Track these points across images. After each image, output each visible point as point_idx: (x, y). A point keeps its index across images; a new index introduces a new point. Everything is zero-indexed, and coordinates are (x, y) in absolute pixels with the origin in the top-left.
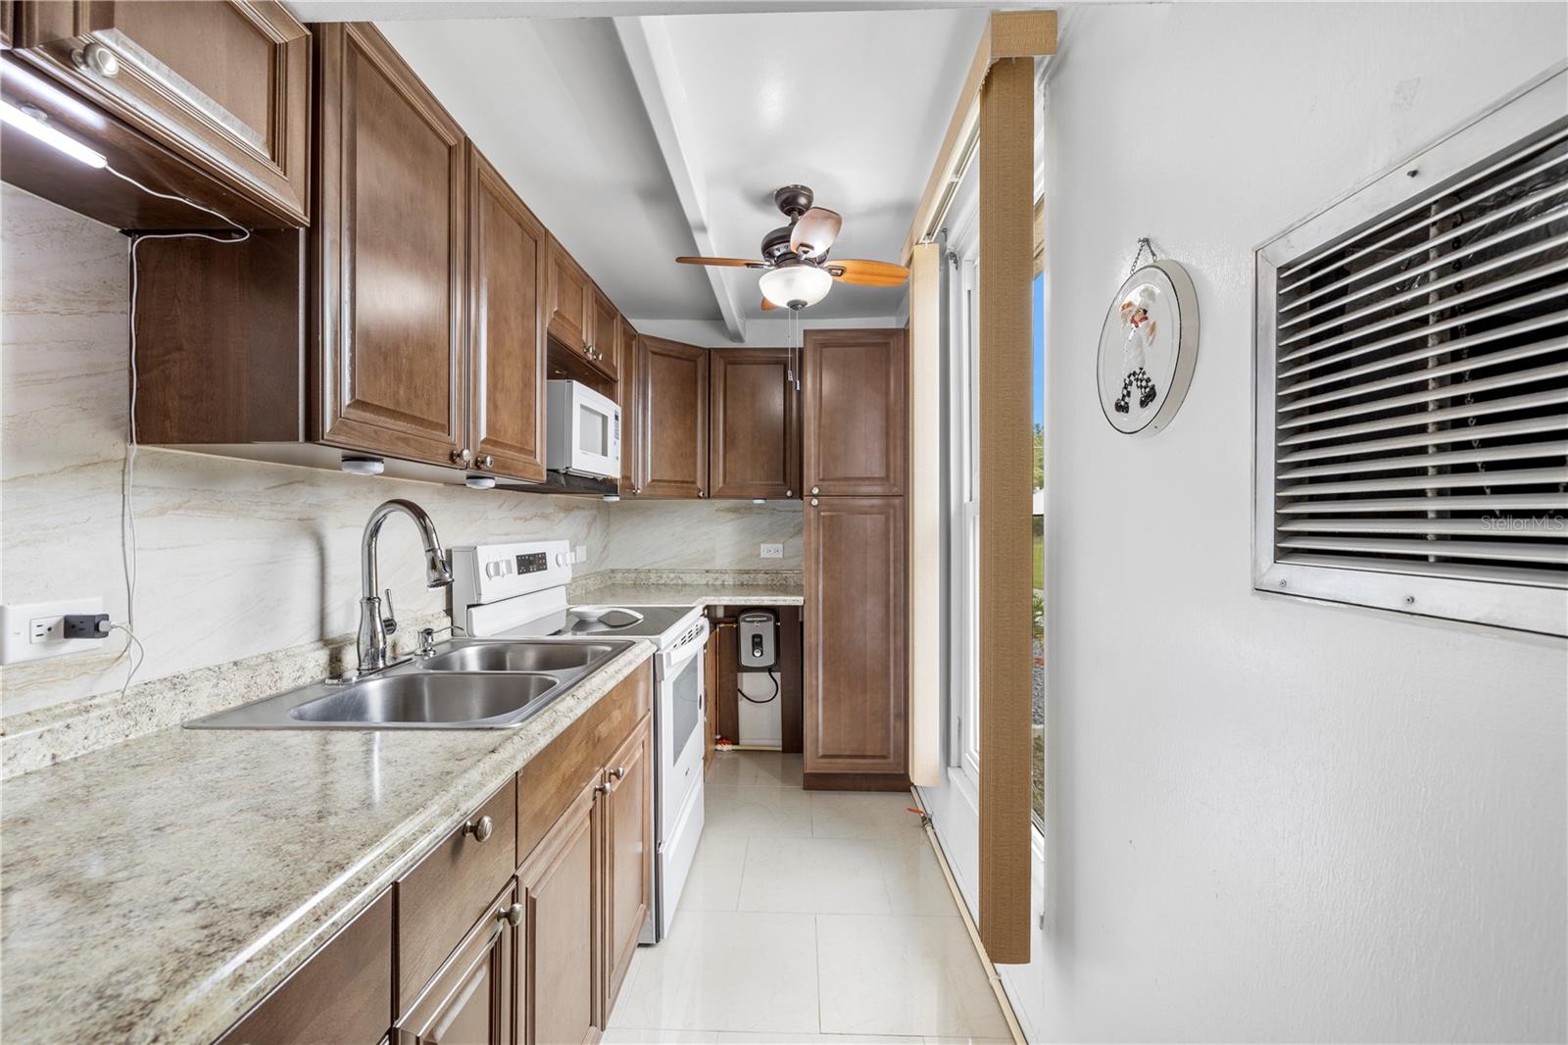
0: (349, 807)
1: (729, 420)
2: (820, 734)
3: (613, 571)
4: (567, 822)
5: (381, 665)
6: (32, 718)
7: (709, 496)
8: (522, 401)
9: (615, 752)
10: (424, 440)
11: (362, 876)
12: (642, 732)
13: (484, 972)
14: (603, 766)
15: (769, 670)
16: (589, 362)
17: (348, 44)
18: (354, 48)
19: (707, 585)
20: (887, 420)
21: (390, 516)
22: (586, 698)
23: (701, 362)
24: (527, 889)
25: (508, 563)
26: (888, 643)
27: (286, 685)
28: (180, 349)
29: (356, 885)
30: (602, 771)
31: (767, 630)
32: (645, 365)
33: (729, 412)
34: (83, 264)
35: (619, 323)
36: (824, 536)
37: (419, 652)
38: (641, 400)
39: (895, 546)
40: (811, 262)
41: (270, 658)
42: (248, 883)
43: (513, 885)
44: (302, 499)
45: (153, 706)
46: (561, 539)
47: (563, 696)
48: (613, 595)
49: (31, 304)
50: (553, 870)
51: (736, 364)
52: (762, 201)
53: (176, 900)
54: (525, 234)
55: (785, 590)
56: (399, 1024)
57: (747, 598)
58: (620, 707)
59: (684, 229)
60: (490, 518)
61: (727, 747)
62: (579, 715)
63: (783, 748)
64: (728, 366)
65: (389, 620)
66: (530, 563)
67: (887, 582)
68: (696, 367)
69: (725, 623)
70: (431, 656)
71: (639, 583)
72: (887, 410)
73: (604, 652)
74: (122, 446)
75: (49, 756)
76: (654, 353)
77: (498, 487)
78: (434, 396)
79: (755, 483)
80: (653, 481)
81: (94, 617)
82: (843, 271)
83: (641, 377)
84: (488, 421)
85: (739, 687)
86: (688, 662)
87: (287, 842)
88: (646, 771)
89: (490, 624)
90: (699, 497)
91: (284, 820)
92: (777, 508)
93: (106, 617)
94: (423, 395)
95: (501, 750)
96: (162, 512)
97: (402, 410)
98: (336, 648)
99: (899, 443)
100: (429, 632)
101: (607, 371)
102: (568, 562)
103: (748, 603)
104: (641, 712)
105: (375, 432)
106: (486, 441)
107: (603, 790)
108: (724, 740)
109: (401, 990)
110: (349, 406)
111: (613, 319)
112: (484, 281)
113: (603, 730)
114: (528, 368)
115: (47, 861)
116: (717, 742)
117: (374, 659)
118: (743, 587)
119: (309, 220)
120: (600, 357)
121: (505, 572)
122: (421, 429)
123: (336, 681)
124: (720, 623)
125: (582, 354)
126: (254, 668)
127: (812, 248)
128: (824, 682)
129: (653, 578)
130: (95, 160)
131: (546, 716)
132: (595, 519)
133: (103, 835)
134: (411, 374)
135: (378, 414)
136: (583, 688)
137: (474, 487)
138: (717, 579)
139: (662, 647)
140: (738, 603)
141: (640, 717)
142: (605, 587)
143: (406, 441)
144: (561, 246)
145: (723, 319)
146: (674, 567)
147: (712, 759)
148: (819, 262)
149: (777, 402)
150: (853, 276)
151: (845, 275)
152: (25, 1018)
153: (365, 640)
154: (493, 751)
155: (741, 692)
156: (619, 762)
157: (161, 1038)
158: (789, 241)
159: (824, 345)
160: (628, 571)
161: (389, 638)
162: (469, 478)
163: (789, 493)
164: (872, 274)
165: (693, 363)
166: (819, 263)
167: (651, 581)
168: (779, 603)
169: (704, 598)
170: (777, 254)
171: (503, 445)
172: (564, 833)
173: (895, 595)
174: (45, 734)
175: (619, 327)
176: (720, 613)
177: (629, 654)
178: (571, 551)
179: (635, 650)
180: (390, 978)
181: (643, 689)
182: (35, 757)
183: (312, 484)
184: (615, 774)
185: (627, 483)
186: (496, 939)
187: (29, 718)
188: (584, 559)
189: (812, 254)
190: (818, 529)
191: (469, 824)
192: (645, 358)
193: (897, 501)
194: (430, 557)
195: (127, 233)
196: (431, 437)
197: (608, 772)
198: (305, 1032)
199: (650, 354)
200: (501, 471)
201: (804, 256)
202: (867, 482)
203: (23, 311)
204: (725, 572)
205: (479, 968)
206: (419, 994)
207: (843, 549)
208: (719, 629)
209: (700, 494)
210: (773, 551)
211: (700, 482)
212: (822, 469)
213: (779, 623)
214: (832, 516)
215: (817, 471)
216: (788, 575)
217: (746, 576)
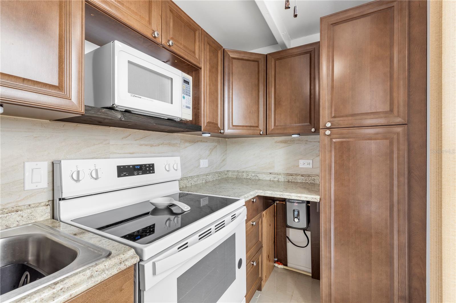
1: (277, 91)
3: (228, 171)
7: (266, 135)
15: (304, 230)
19: (270, 180)
31: (302, 208)
32: (229, 66)
33: (277, 87)
36: (335, 156)
51: (281, 59)
61: (281, 266)
63: (312, 275)
64: (277, 62)
66: (134, 170)
69: (279, 201)
71: (239, 177)
76: (233, 58)
79: (293, 125)
80: (233, 126)
85: (287, 235)
92: (308, 140)
108: (278, 262)
116: (274, 262)
124: (276, 201)
138: (275, 178)
139: (145, 258)
146: (254, 170)
147: (271, 271)
155: (288, 239)
160: (234, 171)
163: (313, 130)
165: (257, 63)
173: (398, 203)
188: (207, 166)
190: (331, 151)
192: (229, 61)
199: (231, 59)
204: (280, 174)
207: (351, 165)
208: (275, 204)
209: (261, 133)
210: (306, 164)
211: (262, 127)
212: (333, 110)
213: (310, 205)
214: (342, 142)
215: (330, 111)
216: (315, 178)
217: (291, 177)
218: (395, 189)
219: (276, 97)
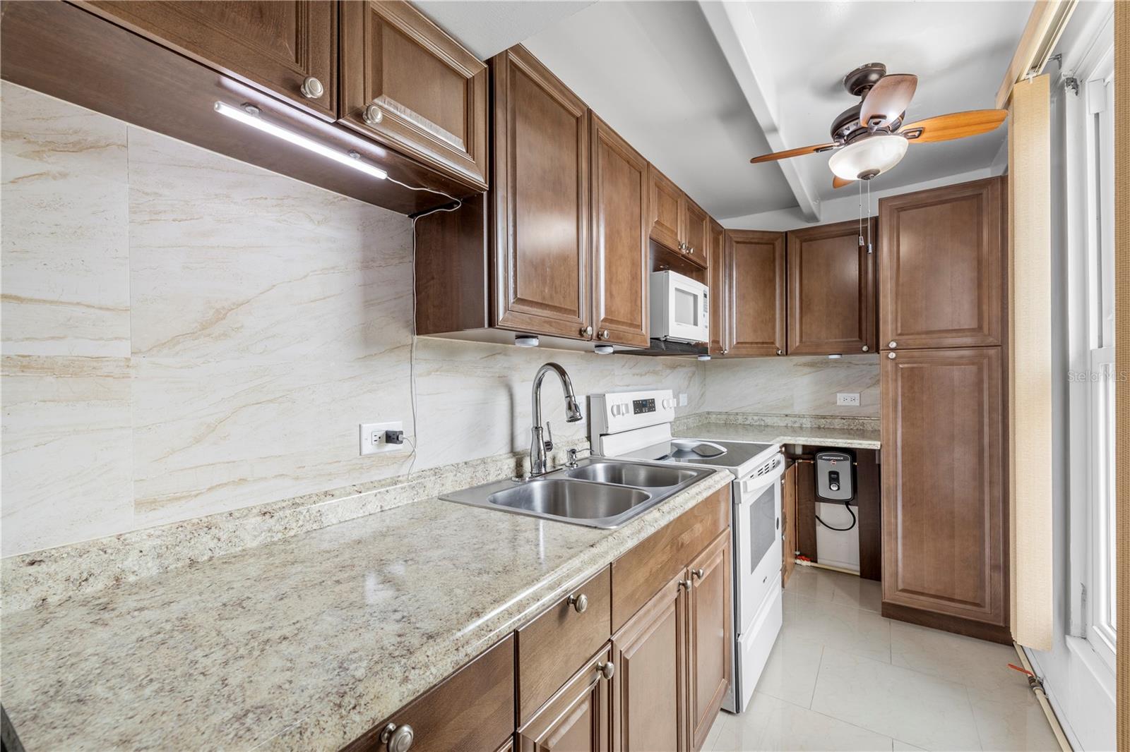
0: (497, 569)
2: (900, 570)
3: (708, 413)
4: (655, 606)
5: (543, 471)
6: (373, 485)
7: (787, 354)
8: (631, 290)
9: (697, 556)
10: (562, 322)
11: (490, 623)
12: (723, 542)
13: (586, 706)
14: (687, 566)
15: (847, 503)
16: (683, 256)
17: (510, 66)
18: (514, 67)
19: (786, 427)
20: (979, 271)
21: (546, 374)
22: (669, 513)
23: (779, 245)
24: (621, 651)
25: (627, 405)
26: (982, 492)
27: (492, 478)
28: (433, 278)
29: (485, 629)
30: (685, 570)
31: (844, 468)
32: (731, 254)
33: (805, 282)
34: (392, 237)
35: (708, 224)
36: (902, 387)
37: (568, 464)
38: (727, 281)
39: (990, 396)
40: (884, 131)
41: (484, 461)
42: (430, 611)
43: (609, 647)
44: (500, 364)
45: (425, 484)
46: (668, 389)
47: (651, 509)
48: (708, 431)
49: (370, 263)
50: (643, 640)
51: (811, 240)
52: (832, 90)
53: (395, 611)
54: (632, 168)
55: (862, 434)
56: (520, 731)
57: (822, 440)
58: (701, 521)
59: (758, 133)
60: (616, 374)
61: (806, 563)
62: (663, 525)
63: (861, 573)
64: (803, 244)
65: (548, 442)
66: (643, 406)
67: (981, 432)
68: (774, 249)
69: (803, 459)
70: (575, 467)
71: (729, 423)
72: (979, 262)
73: (691, 476)
74: (410, 336)
75: (379, 507)
76: (737, 242)
77: (615, 352)
78: (568, 292)
79: (831, 340)
80: (738, 343)
81: (396, 432)
82: (921, 132)
83: (727, 263)
84: (606, 306)
85: (817, 514)
86: (766, 488)
87: (457, 587)
88: (726, 574)
89: (614, 449)
90: (778, 355)
91: (461, 571)
92: (853, 362)
93: (401, 433)
94: (560, 291)
95: (598, 545)
96: (429, 374)
97: (546, 303)
98: (519, 458)
99: (995, 293)
100: (573, 452)
101: (698, 261)
102: (671, 405)
103: (823, 444)
104: (722, 526)
105: (530, 318)
106: (605, 320)
107: (685, 585)
108: (802, 556)
109: (521, 708)
110: (514, 303)
111: (702, 221)
112: (602, 206)
113: (686, 538)
114: (636, 265)
115: (358, 568)
116: (796, 557)
117: (539, 468)
118: (820, 430)
119: (487, 186)
120: (692, 251)
121: (624, 412)
122: (560, 314)
123: (517, 479)
124: (798, 459)
125: (678, 250)
126: (474, 467)
127: (884, 117)
128: (904, 521)
129: (740, 419)
130: (380, 174)
131: (636, 524)
132: (694, 374)
133: (383, 558)
134: (552, 278)
135: (531, 307)
136: (667, 504)
137: (600, 353)
138: (795, 422)
139: (740, 476)
140: (813, 444)
141: (722, 529)
142: (702, 425)
143: (550, 323)
144: (659, 171)
145: (799, 206)
146: (756, 411)
147: (792, 570)
148: (894, 129)
149: (852, 270)
150: (931, 134)
151: (923, 136)
152: (310, 667)
153: (534, 453)
154: (592, 546)
155: (818, 518)
156: (701, 565)
157: (357, 708)
158: (859, 118)
159: (902, 209)
160: (720, 413)
161: (549, 454)
162: (596, 346)
163: (865, 348)
164: (957, 127)
165: (771, 246)
166: (893, 131)
167: (739, 422)
168: (853, 446)
169: (782, 437)
170: (846, 133)
171: (618, 322)
172: (653, 613)
173: (990, 446)
174: (378, 494)
175: (708, 227)
176: (799, 451)
177: (710, 480)
178: (674, 398)
179: (715, 477)
180: (513, 697)
181: (724, 508)
182: (373, 507)
183: (505, 355)
184: (696, 574)
185: (716, 345)
186: (595, 684)
187: (371, 484)
188: (686, 404)
189: (884, 124)
190: (896, 380)
191: (572, 597)
192: (731, 247)
193: (992, 352)
194: (568, 401)
195: (411, 217)
196: (568, 319)
197: (690, 571)
198: (453, 722)
199: (734, 244)
200: (615, 341)
201: (876, 127)
202: (954, 334)
203: (367, 267)
204: (804, 416)
205: (582, 702)
206: (535, 712)
207: (925, 398)
208: (797, 464)
209: (779, 352)
210: (849, 399)
211: (779, 343)
212: (899, 325)
213: (856, 464)
214: (913, 368)
215: (894, 327)
216: (865, 421)
217: (823, 420)
218: (986, 429)
219: (804, 298)
